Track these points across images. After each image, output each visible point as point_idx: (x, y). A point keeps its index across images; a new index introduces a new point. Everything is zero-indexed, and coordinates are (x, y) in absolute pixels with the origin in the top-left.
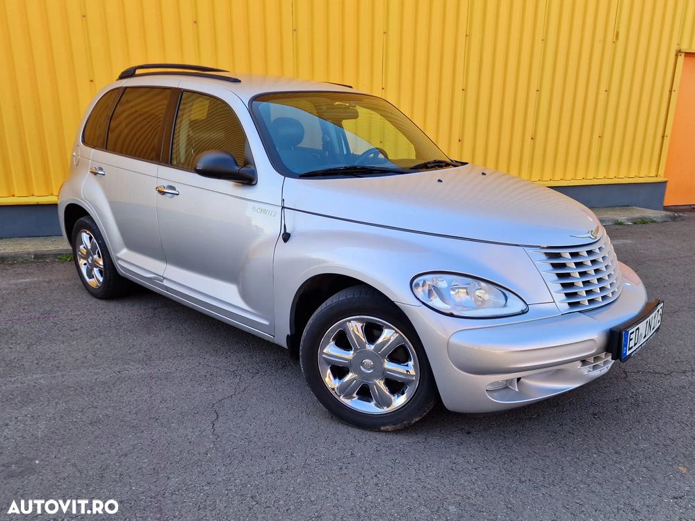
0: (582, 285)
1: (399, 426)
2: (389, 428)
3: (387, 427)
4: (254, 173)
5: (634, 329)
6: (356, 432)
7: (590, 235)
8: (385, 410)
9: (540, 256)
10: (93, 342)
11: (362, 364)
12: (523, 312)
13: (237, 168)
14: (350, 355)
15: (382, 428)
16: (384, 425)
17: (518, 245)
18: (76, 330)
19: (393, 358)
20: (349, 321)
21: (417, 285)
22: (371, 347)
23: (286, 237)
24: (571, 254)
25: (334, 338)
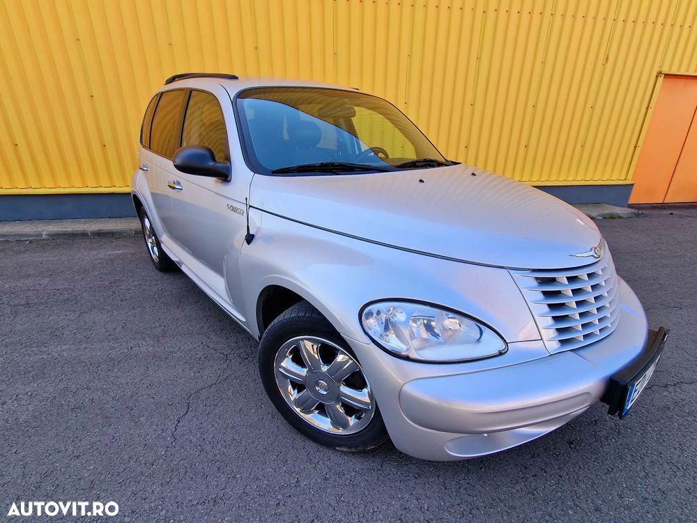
0: (578, 317)
1: (353, 450)
2: (345, 449)
3: (342, 448)
4: (229, 169)
6: (311, 446)
7: (592, 253)
8: (340, 431)
9: (529, 281)
11: (318, 384)
12: (501, 354)
13: (211, 164)
14: (304, 372)
15: (337, 448)
16: (340, 446)
17: (502, 267)
19: (349, 383)
20: (302, 340)
21: (370, 314)
22: (325, 368)
23: (250, 238)
24: (568, 278)
25: (290, 353)
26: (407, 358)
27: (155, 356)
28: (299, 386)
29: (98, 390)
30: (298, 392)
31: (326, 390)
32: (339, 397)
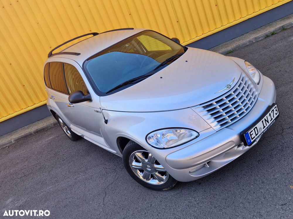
0: (225, 114)
1: (169, 188)
2: (166, 189)
3: (165, 189)
4: (90, 96)
5: (253, 129)
6: (154, 192)
7: (226, 88)
8: (162, 183)
9: (201, 108)
10: (69, 165)
11: (147, 167)
12: (197, 137)
13: (83, 97)
14: (140, 164)
15: (163, 190)
16: (164, 189)
17: (189, 108)
18: (64, 160)
19: (157, 163)
20: (135, 153)
22: (147, 161)
23: (106, 122)
24: (216, 102)
25: (134, 159)
26: (164, 149)
27: (86, 179)
28: (142, 171)
29: (70, 198)
30: (143, 173)
31: (150, 169)
32: (155, 170)
